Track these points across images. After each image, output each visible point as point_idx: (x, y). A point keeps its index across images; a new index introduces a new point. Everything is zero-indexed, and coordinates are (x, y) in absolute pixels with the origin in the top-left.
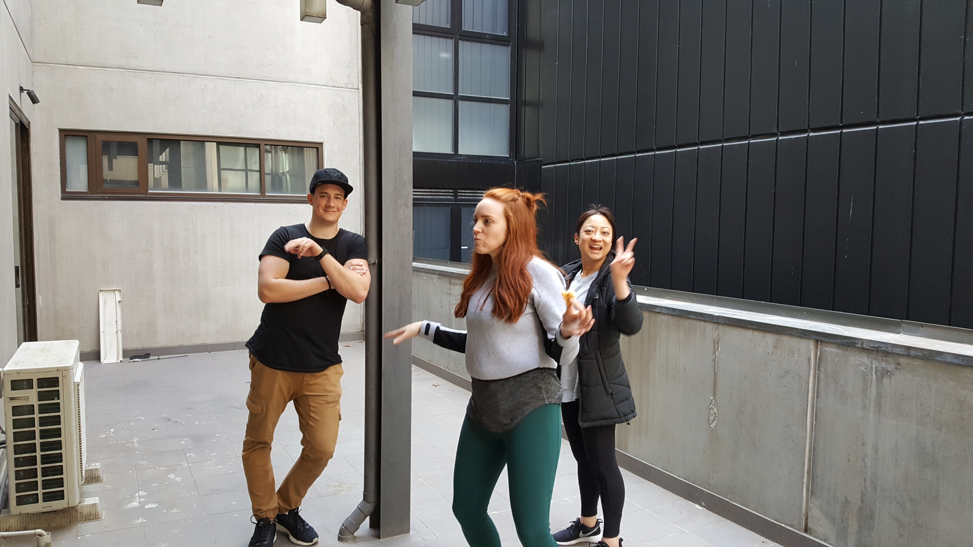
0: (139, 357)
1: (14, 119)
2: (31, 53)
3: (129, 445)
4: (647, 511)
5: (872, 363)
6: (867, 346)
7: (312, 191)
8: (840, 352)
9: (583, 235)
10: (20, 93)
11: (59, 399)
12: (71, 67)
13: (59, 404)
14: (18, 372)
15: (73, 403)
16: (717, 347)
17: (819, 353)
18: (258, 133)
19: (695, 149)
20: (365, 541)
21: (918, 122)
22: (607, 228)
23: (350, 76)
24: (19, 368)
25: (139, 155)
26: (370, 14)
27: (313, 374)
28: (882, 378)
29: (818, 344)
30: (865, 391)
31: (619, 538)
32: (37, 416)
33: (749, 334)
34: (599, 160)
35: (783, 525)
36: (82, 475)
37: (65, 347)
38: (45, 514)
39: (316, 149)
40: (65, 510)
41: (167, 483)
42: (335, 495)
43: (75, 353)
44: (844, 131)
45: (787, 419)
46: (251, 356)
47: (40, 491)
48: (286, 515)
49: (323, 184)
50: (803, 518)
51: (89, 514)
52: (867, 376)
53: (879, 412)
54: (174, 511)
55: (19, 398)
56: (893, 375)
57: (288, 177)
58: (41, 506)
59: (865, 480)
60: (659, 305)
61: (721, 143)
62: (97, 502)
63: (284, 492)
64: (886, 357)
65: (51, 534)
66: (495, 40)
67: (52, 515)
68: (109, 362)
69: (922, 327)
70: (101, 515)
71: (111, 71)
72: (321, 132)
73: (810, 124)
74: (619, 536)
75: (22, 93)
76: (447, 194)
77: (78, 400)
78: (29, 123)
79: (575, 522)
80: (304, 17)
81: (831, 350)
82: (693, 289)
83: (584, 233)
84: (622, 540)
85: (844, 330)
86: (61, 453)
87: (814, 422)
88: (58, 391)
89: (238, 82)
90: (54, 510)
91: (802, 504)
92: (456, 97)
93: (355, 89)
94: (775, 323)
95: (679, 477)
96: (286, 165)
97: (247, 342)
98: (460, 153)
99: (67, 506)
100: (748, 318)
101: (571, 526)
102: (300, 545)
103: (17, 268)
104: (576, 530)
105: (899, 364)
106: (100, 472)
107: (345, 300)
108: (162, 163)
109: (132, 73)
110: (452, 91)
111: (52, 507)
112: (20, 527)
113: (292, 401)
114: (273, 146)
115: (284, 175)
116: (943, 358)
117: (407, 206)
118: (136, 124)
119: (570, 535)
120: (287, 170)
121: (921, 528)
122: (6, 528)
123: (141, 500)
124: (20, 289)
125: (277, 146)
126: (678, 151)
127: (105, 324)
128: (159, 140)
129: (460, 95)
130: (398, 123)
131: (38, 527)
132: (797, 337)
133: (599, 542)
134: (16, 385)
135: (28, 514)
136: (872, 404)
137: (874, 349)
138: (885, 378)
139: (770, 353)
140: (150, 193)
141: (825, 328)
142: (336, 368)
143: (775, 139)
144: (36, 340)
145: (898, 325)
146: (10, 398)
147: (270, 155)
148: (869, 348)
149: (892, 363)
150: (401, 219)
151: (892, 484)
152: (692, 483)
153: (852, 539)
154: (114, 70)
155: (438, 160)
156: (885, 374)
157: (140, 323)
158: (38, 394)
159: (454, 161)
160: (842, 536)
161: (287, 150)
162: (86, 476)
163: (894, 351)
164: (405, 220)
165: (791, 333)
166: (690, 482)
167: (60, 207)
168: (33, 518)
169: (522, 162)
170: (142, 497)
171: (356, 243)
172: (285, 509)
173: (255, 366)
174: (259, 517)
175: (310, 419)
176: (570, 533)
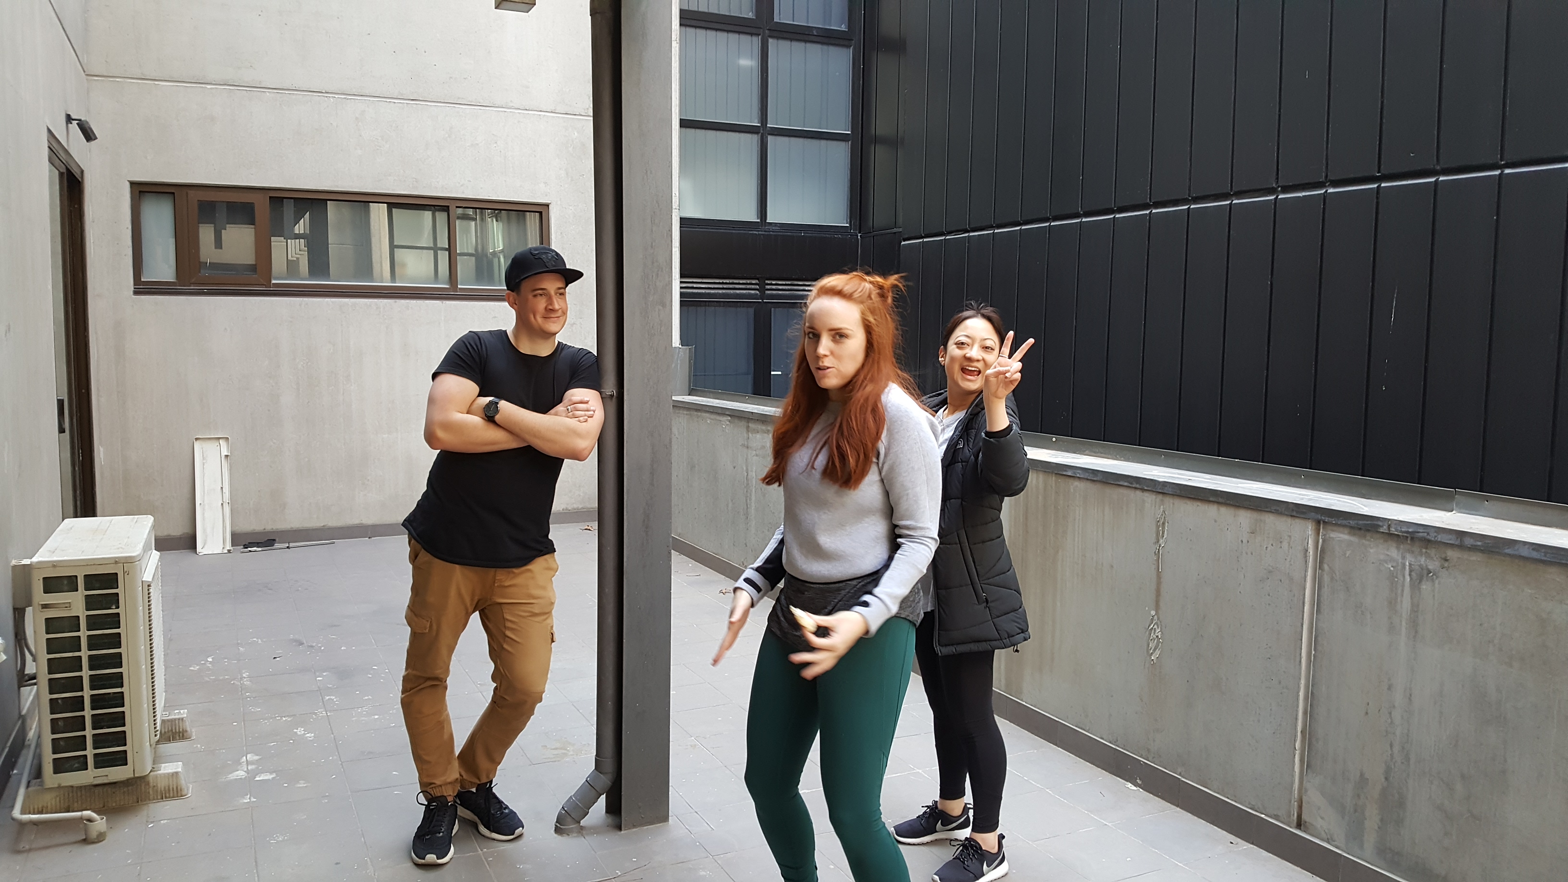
0: (258, 545)
1: (57, 166)
2: (84, 60)
3: (235, 682)
4: (1048, 792)
5: (1404, 558)
6: (1396, 530)
8: (1354, 539)
9: (952, 349)
10: (67, 124)
11: (118, 607)
12: (148, 83)
13: (118, 615)
14: (55, 565)
15: (141, 614)
16: (1161, 533)
17: (1321, 541)
18: (446, 189)
19: (1146, 215)
20: (597, 833)
21: (1503, 170)
22: (992, 339)
24: (55, 559)
25: (256, 223)
27: (510, 570)
28: (1420, 581)
29: (1320, 526)
30: (1392, 604)
31: (998, 833)
32: (84, 633)
33: (1212, 510)
34: (991, 232)
35: (1263, 816)
36: (155, 728)
37: (131, 526)
38: (97, 788)
39: (541, 214)
40: (130, 781)
41: (292, 741)
42: (555, 761)
43: (146, 536)
44: (1383, 185)
45: (1270, 647)
46: (412, 542)
47: (90, 752)
48: (473, 792)
50: (1294, 804)
51: (167, 788)
52: (1396, 579)
53: (1415, 637)
54: (301, 786)
55: (56, 606)
56: (1437, 577)
58: (90, 776)
59: (1391, 746)
60: (1073, 465)
61: (1187, 205)
62: (180, 770)
63: (468, 756)
64: (1426, 548)
65: (107, 820)
66: (827, 38)
67: (109, 790)
68: (210, 553)
69: (1488, 501)
70: (186, 790)
71: (211, 88)
72: (546, 186)
73: (1329, 174)
74: (999, 831)
75: (70, 125)
76: (748, 287)
77: (149, 609)
78: (82, 172)
79: (930, 806)
80: (501, 3)
81: (1340, 536)
83: (955, 346)
84: (1004, 837)
85: (1359, 504)
86: (122, 693)
87: (1313, 652)
88: (117, 594)
89: (414, 106)
90: (112, 781)
91: (1292, 783)
92: (763, 130)
94: (1253, 493)
95: (1102, 738)
97: (405, 521)
98: (769, 220)
99: (132, 776)
100: (1211, 485)
101: (924, 814)
102: (494, 839)
103: (60, 403)
104: (931, 820)
105: (1446, 560)
106: (187, 723)
108: (298, 237)
109: (245, 92)
110: (756, 121)
111: (109, 776)
112: (60, 807)
113: (477, 612)
114: (478, 210)
116: (1515, 551)
117: (664, 305)
118: (252, 174)
119: (922, 828)
120: (501, 248)
121: (1478, 822)
122: (38, 808)
123: (250, 767)
124: (66, 435)
125: (484, 210)
126: (1118, 218)
127: (204, 492)
128: (291, 200)
129: (770, 127)
130: (649, 172)
131: (88, 808)
132: (1287, 515)
133: (966, 838)
134: (52, 584)
135: (72, 787)
136: (1404, 623)
137: (1408, 535)
138: (1423, 583)
139: (1245, 541)
140: (273, 284)
141: (1332, 502)
142: (546, 560)
143: (1273, 197)
144: (94, 515)
145: (1450, 498)
146: (42, 605)
147: (473, 223)
148: (1400, 534)
149: (1435, 559)
150: (653, 325)
151: (1434, 751)
152: (1122, 748)
153: (1370, 839)
154: (216, 88)
155: (734, 231)
156: (1425, 575)
157: (259, 491)
158: (86, 599)
159: (759, 234)
160: (1356, 834)
161: (500, 217)
162: (163, 732)
163: (1439, 540)
164: (661, 327)
165: (1278, 510)
166: (1119, 747)
167: (133, 306)
168: (79, 794)
169: (870, 235)
170: (252, 763)
171: (582, 363)
172: (471, 782)
173: (418, 558)
174: (431, 795)
175: (504, 641)
176: (921, 824)
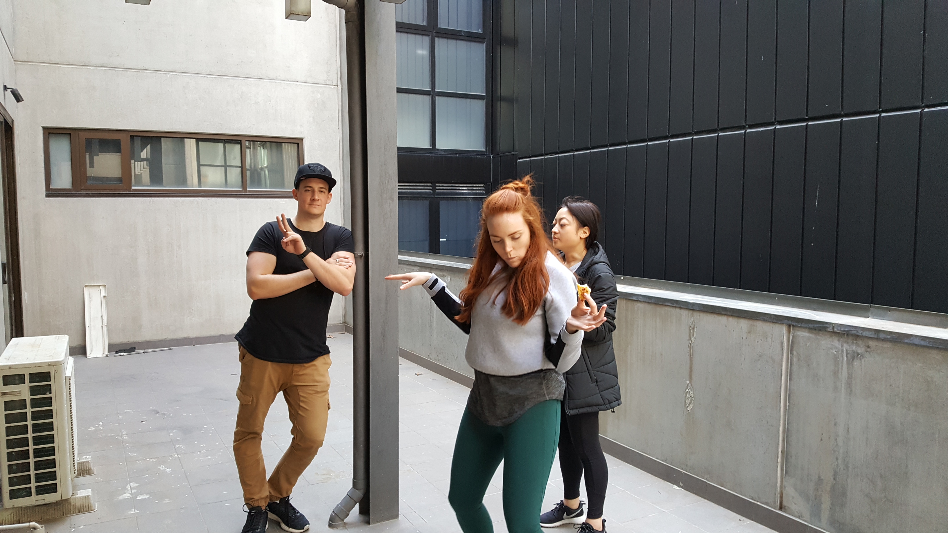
0: (125, 351)
2: (13, 52)
3: (118, 437)
4: (627, 492)
5: (842, 346)
6: (838, 330)
7: (297, 186)
8: (811, 335)
10: (4, 91)
11: (51, 393)
12: (53, 66)
13: (51, 398)
14: (10, 367)
15: (65, 397)
16: (692, 334)
17: (791, 337)
18: (239, 129)
19: (666, 143)
20: (355, 527)
21: (881, 114)
23: (329, 72)
24: (10, 363)
25: (122, 151)
26: (354, 12)
27: (302, 364)
28: (853, 360)
29: (790, 328)
30: (836, 373)
31: (602, 519)
32: (29, 410)
33: (723, 320)
34: (573, 153)
35: (759, 503)
36: (74, 468)
37: (55, 342)
38: (37, 507)
39: (296, 144)
40: (59, 502)
41: (158, 474)
42: (324, 483)
43: (65, 348)
44: (809, 123)
45: (761, 402)
46: (241, 348)
47: (33, 485)
48: (277, 503)
49: (306, 178)
50: (778, 496)
51: (82, 506)
52: (838, 359)
53: (850, 394)
54: (166, 502)
55: (12, 393)
56: (863, 357)
57: (267, 172)
58: (34, 500)
59: (837, 459)
60: (636, 293)
61: (691, 136)
62: (90, 494)
63: (274, 481)
64: (856, 340)
65: (45, 527)
66: (470, 37)
67: (45, 508)
68: (95, 357)
69: (890, 311)
70: (94, 506)
71: (94, 69)
72: (301, 128)
73: (777, 117)
74: (602, 518)
75: (6, 92)
76: (425, 188)
77: (70, 394)
78: (13, 121)
79: (559, 504)
80: (290, 15)
81: (803, 334)
82: (665, 277)
84: (605, 521)
85: (815, 314)
86: (54, 447)
87: (788, 404)
88: (50, 385)
89: (219, 79)
90: (47, 503)
91: (776, 483)
92: (433, 93)
93: (334, 85)
94: (749, 309)
95: (657, 459)
96: (264, 161)
97: (237, 335)
98: (437, 147)
99: (60, 499)
100: (722, 304)
101: (555, 509)
102: (291, 532)
103: (4, 265)
104: (560, 512)
105: (868, 347)
106: (91, 465)
107: (333, 293)
108: (143, 160)
109: (114, 71)
110: (429, 87)
111: (45, 500)
112: (14, 520)
113: (282, 392)
114: (251, 142)
115: (262, 171)
117: (392, 200)
118: (119, 122)
119: (554, 517)
120: (266, 165)
121: (891, 503)
123: (133, 491)
124: (6, 285)
125: (255, 142)
126: (650, 145)
127: (91, 319)
128: (139, 138)
129: (437, 91)
130: (383, 119)
131: (32, 520)
132: (770, 322)
133: (583, 523)
134: (8, 380)
135: (21, 507)
136: (843, 385)
137: (845, 333)
138: (855, 360)
139: (744, 338)
140: (133, 189)
141: (796, 313)
142: (324, 358)
143: (743, 131)
144: (22, 335)
145: (867, 310)
146: (2, 393)
148: (840, 332)
149: (862, 346)
150: (386, 212)
151: (863, 461)
152: (670, 464)
153: (825, 516)
154: (97, 69)
155: (416, 154)
156: (856, 357)
157: (125, 318)
158: (30, 388)
159: (432, 156)
160: (816, 513)
161: (266, 146)
162: (78, 469)
163: (864, 335)
164: (391, 213)
165: (764, 319)
166: (668, 463)
167: (45, 204)
168: (26, 511)
169: (498, 156)
170: (134, 488)
171: (343, 236)
172: (277, 497)
173: (245, 358)
174: (252, 506)
175: (299, 409)
176: (554, 515)
